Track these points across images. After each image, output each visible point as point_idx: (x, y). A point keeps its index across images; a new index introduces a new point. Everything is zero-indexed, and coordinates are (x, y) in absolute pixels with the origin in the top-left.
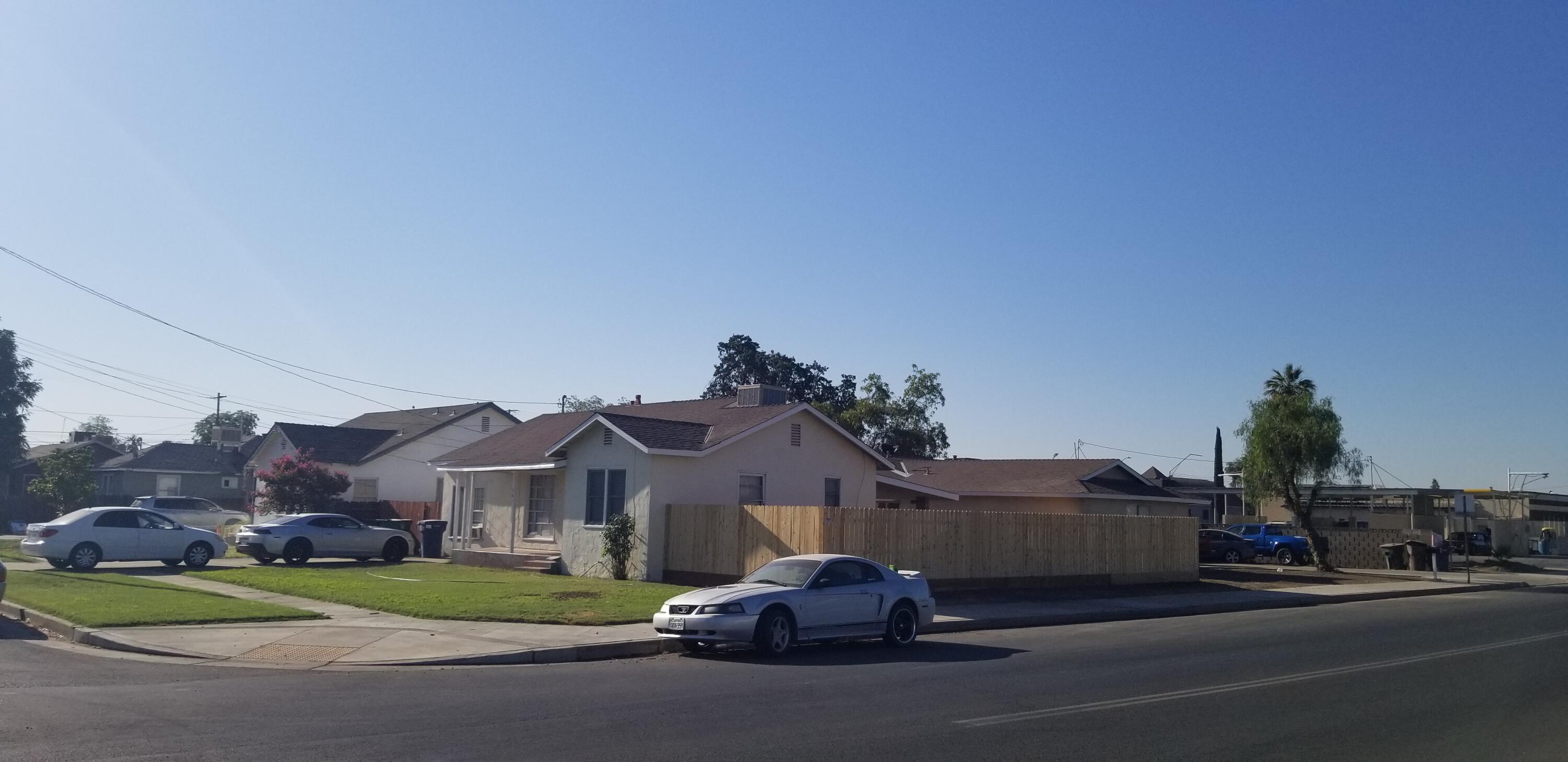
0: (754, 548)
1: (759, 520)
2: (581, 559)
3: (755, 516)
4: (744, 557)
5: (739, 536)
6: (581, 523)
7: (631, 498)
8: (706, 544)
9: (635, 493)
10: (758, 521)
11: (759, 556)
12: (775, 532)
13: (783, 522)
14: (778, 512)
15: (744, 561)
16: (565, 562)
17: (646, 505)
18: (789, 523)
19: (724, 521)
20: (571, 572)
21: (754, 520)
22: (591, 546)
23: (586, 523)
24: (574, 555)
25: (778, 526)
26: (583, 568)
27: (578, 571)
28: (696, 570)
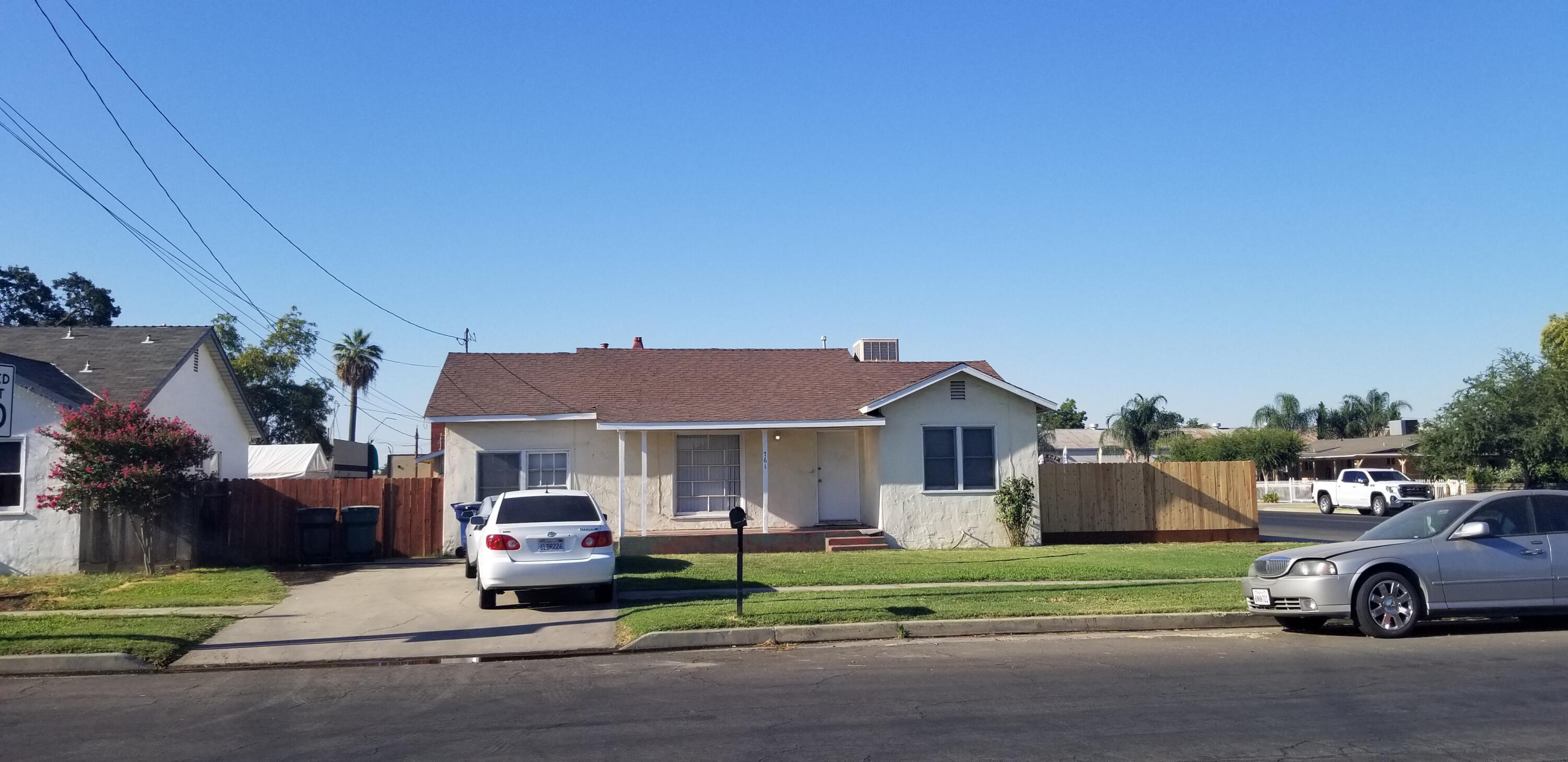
0: (1167, 501)
1: (1172, 475)
2: (922, 529)
3: (1166, 471)
4: (1154, 512)
5: (1145, 492)
6: (920, 488)
7: (1006, 457)
8: (1099, 502)
9: (1011, 451)
10: (1170, 476)
11: (1175, 511)
12: (1194, 486)
13: (1204, 477)
14: (1198, 470)
15: (1154, 516)
16: (893, 535)
17: (1033, 465)
18: (1212, 477)
19: (1122, 479)
20: (904, 546)
21: (1165, 476)
22: (939, 514)
23: (926, 489)
24: (909, 527)
25: (1199, 481)
26: (928, 541)
27: (919, 544)
28: (1086, 530)
